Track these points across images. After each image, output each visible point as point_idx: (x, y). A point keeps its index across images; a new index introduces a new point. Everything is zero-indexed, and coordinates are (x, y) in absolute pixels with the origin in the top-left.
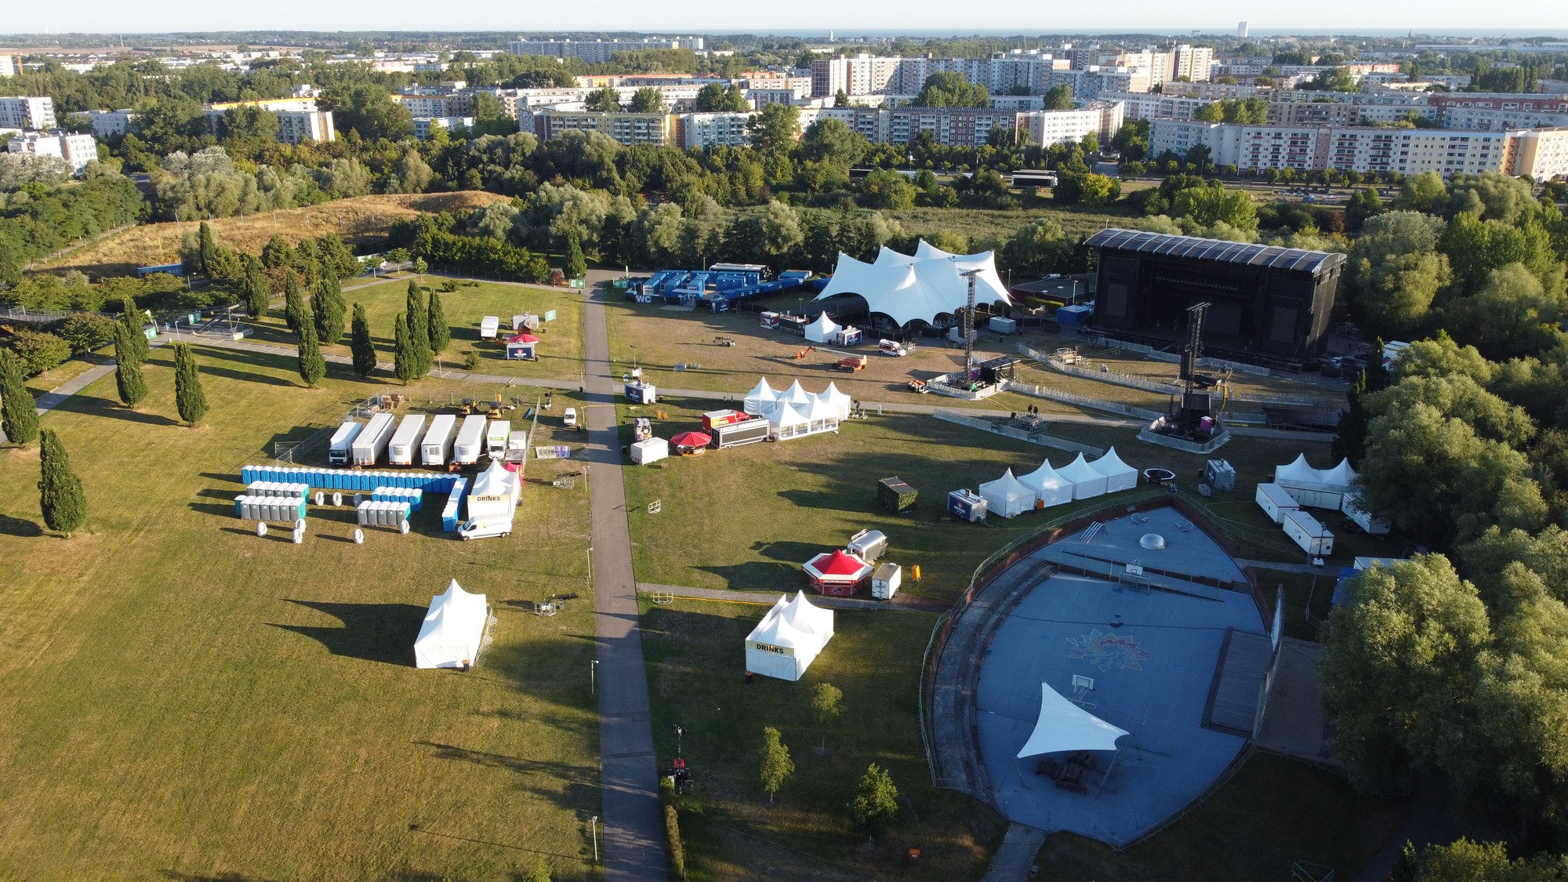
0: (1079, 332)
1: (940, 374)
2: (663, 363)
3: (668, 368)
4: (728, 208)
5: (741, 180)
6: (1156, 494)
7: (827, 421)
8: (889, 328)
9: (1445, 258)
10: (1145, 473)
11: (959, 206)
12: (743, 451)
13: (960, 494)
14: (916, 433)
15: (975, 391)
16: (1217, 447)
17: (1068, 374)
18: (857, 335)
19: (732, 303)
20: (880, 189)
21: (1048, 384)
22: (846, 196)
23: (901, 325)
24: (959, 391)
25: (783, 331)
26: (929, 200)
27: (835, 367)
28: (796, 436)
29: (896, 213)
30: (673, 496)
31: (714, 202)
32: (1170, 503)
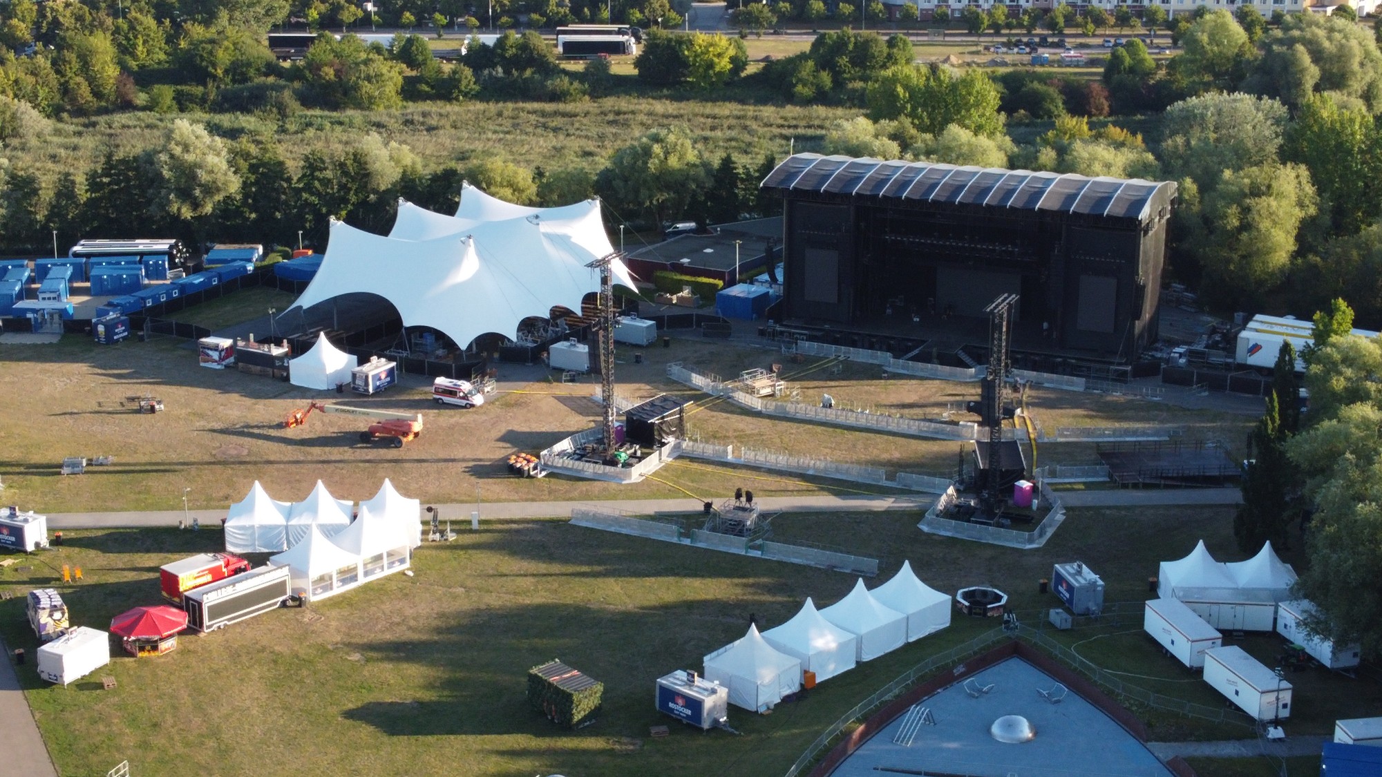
0: (762, 333)
1: (558, 437)
2: (37, 458)
3: (51, 470)
4: (60, 120)
5: (76, 65)
6: (989, 636)
7: (390, 555)
8: (440, 352)
9: (1303, 171)
10: (959, 598)
11: (480, 96)
12: (249, 633)
13: (676, 680)
14: (550, 558)
15: (627, 465)
16: (1050, 532)
17: (770, 417)
18: (390, 373)
19: (136, 320)
20: (338, 73)
21: (742, 438)
22: (280, 89)
23: (463, 345)
24: (601, 469)
25: (247, 373)
26: (425, 88)
27: (365, 438)
28: (338, 589)
29: (374, 118)
30: (145, 745)
31: (35, 113)
32: (1016, 650)
